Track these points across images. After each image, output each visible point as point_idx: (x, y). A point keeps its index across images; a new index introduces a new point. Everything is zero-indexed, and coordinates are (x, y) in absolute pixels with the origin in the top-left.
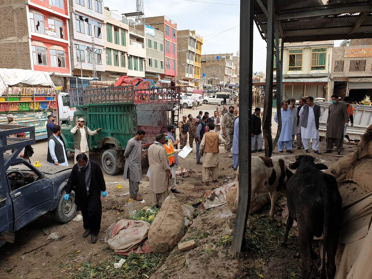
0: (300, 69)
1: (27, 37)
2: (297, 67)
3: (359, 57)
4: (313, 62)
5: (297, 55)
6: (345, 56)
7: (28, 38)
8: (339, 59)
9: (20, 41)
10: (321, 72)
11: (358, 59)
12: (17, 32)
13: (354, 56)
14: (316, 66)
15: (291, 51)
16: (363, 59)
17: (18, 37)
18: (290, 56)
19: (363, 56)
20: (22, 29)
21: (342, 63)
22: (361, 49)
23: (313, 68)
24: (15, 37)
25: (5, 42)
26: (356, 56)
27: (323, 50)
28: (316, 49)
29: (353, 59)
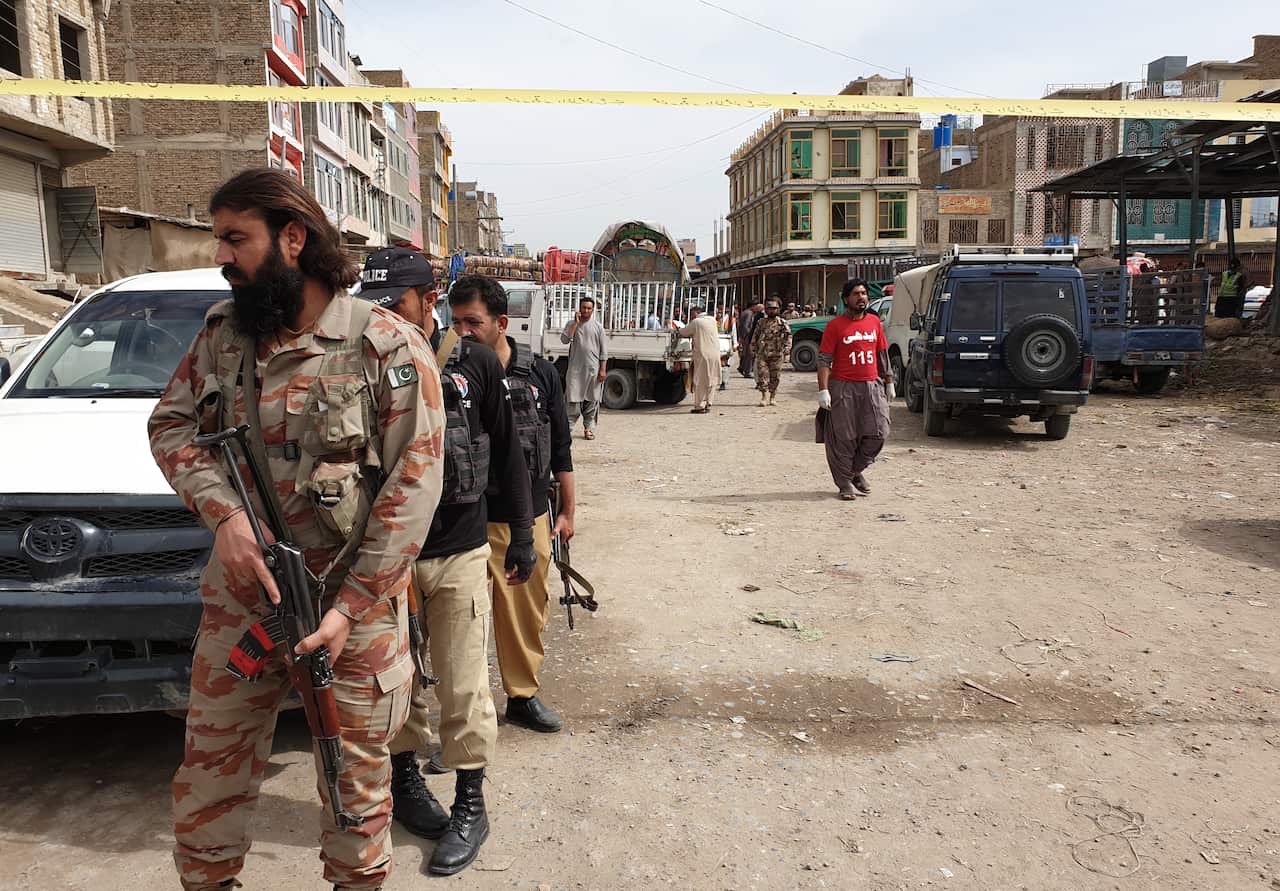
0: (854, 236)
1: (264, 138)
2: (849, 231)
3: (966, 214)
4: (882, 222)
5: (848, 204)
6: (941, 211)
7: (268, 138)
8: (929, 216)
9: (236, 145)
10: (899, 243)
11: (964, 218)
12: (225, 120)
13: (956, 212)
14: (888, 230)
15: (835, 196)
16: (974, 218)
17: (229, 134)
18: (834, 205)
19: (973, 212)
20: (245, 114)
21: (935, 224)
22: (968, 198)
23: (882, 235)
24: (217, 135)
25: (176, 146)
26: (959, 211)
27: (901, 195)
28: (886, 194)
29: (954, 218)
